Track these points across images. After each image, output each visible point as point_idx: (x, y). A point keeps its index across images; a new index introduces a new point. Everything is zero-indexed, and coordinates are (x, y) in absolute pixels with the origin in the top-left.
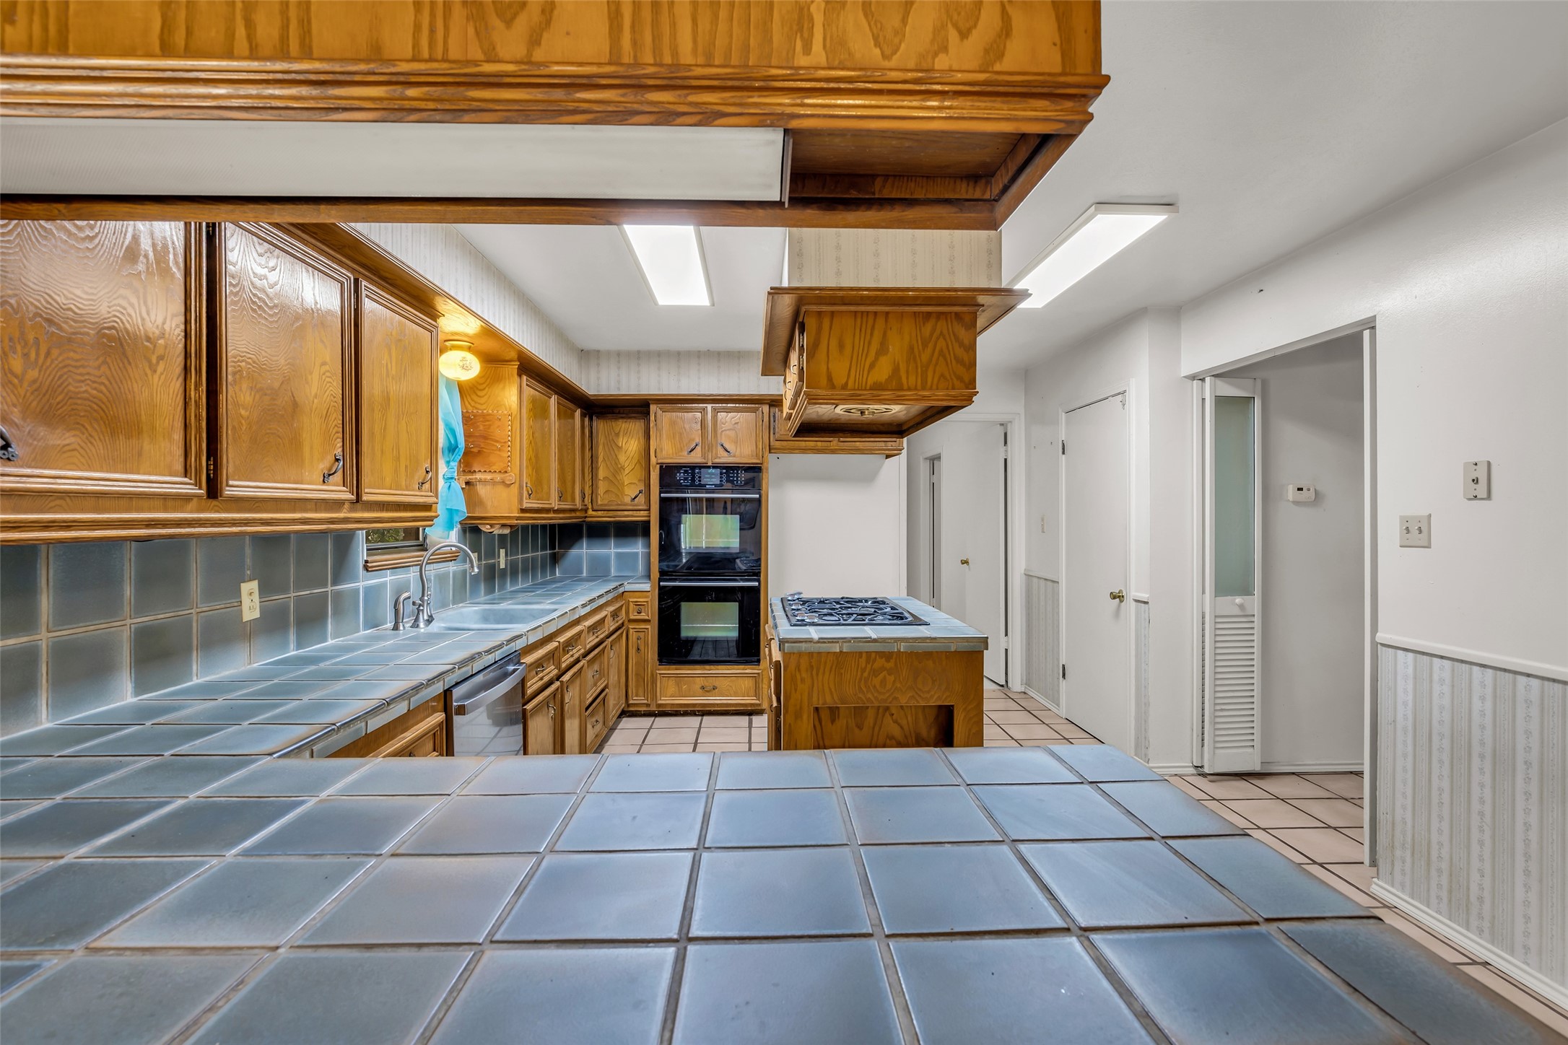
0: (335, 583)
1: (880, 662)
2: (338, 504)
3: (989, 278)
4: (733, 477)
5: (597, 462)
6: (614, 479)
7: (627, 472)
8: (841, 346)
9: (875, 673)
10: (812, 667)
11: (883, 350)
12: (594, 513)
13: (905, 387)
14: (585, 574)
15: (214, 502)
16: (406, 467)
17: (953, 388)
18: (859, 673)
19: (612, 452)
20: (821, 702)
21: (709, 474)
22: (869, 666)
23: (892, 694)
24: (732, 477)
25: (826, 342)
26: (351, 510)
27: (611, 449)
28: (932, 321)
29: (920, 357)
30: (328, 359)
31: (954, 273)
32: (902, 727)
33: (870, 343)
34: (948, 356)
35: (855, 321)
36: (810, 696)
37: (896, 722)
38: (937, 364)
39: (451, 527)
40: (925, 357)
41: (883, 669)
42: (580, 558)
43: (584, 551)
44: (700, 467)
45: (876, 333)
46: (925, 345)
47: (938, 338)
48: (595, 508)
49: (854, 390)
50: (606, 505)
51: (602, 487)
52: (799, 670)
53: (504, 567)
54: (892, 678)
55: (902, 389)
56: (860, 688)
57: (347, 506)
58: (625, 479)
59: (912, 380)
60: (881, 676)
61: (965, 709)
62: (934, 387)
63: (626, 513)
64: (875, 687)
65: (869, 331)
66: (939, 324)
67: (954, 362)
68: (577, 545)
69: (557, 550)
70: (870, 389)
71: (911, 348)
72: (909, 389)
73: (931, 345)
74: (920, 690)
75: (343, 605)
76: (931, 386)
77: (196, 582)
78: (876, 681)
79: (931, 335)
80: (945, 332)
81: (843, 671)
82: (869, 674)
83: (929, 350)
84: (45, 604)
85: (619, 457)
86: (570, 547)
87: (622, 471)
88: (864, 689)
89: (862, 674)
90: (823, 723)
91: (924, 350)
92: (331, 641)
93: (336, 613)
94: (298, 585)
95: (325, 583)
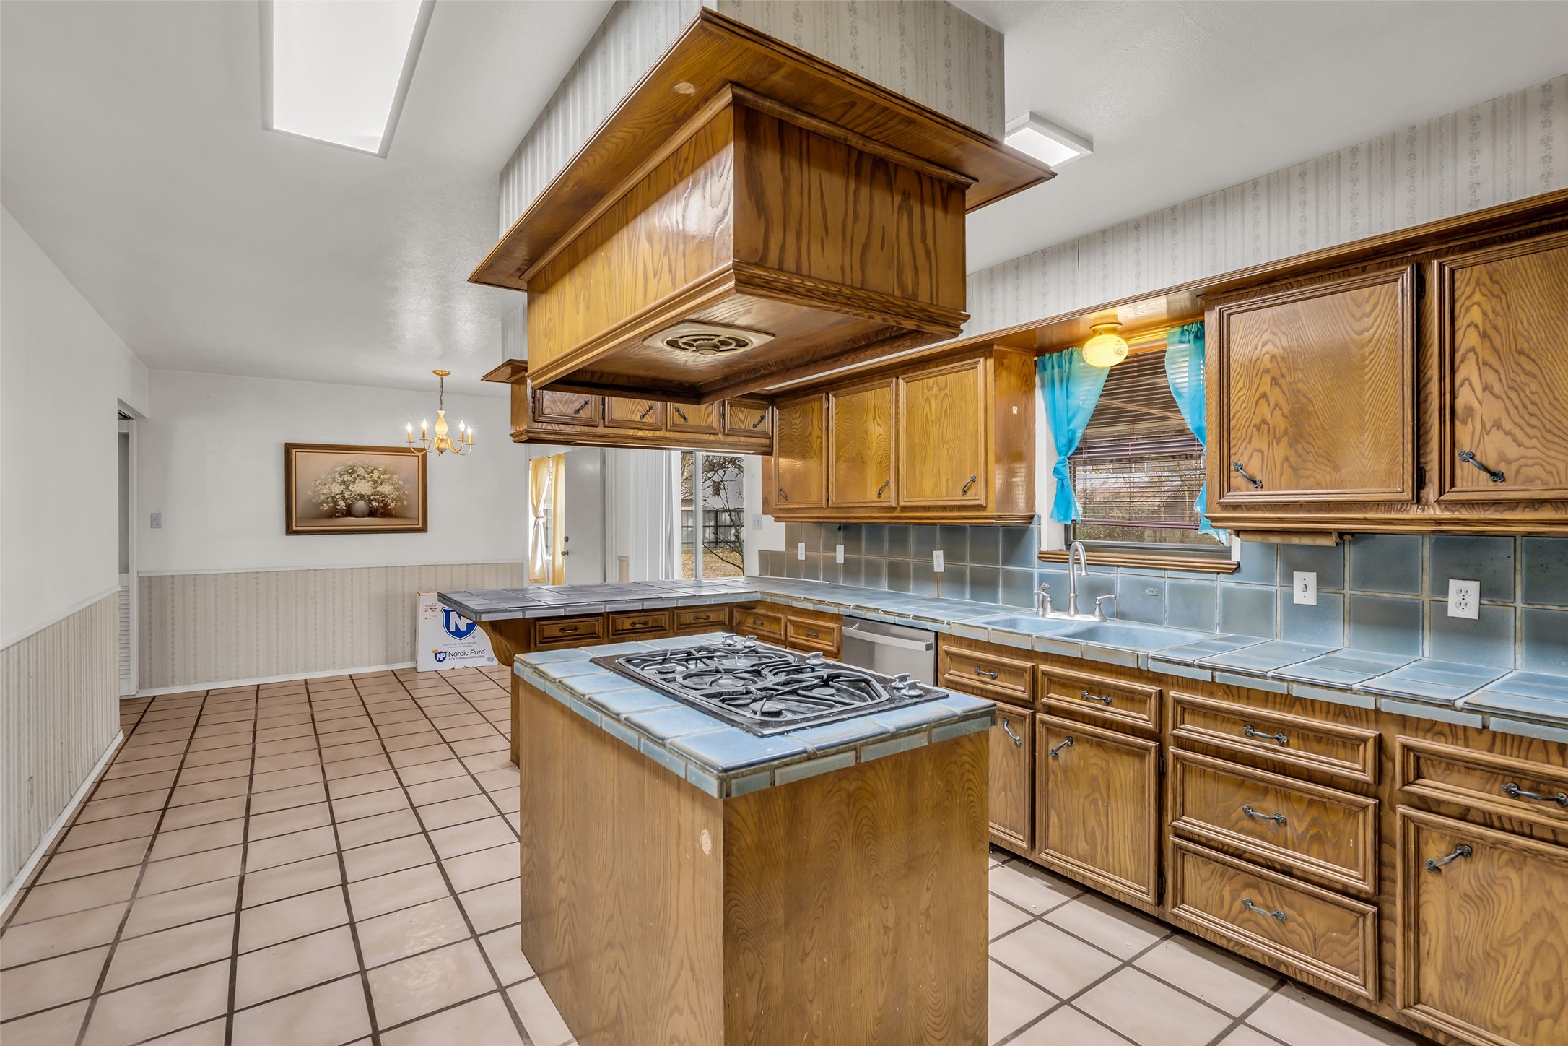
0: (1008, 562)
75: (1017, 584)
92: (1000, 604)
93: (1007, 585)
94: (973, 559)
95: (996, 562)
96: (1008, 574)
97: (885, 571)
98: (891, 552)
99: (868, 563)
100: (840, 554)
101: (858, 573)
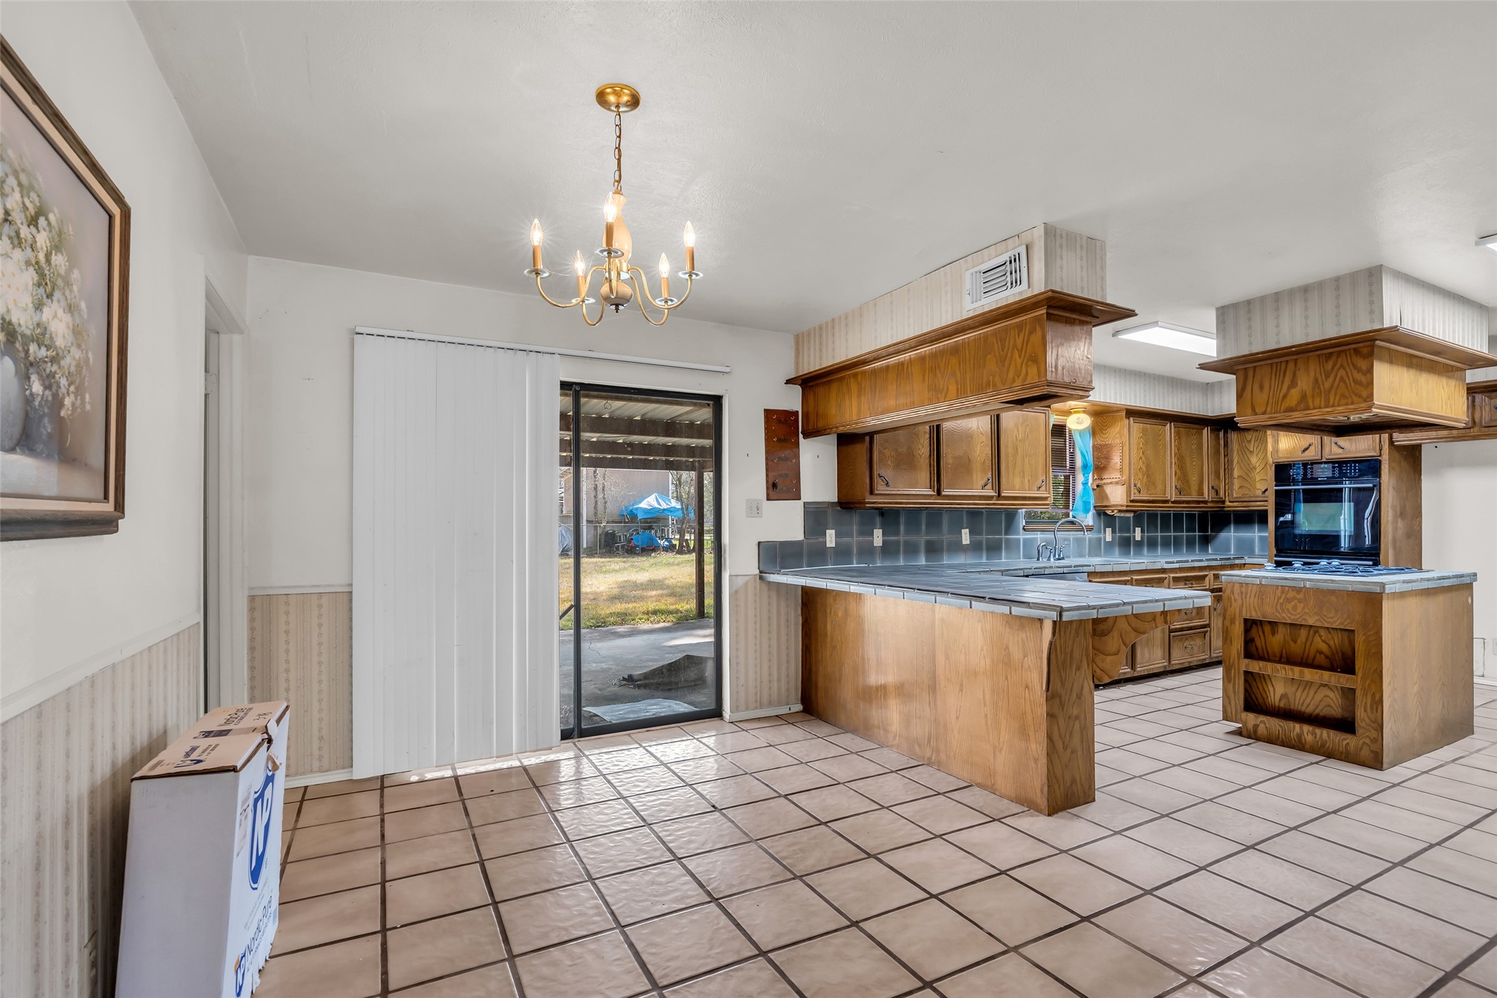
0: (1006, 534)
1: (1291, 594)
2: (991, 498)
3: (1372, 321)
4: (1347, 470)
5: (1232, 465)
6: (1246, 478)
7: (1258, 470)
8: (1261, 388)
9: (1289, 601)
10: (1242, 593)
11: (1293, 384)
12: (1230, 504)
13: (1311, 406)
14: (1232, 552)
15: (940, 497)
16: (1029, 480)
17: (1352, 403)
18: (1276, 599)
19: (1246, 458)
20: (1248, 615)
21: (1321, 468)
22: (1283, 596)
23: (1301, 616)
24: (1344, 470)
25: (1250, 388)
26: (997, 500)
27: (1243, 452)
28: (1334, 357)
29: (1323, 385)
30: (984, 440)
31: (1340, 324)
32: (1329, 646)
33: (1283, 382)
34: (1347, 380)
35: (1272, 369)
36: (1241, 611)
37: (1324, 641)
38: (1338, 387)
39: (1087, 511)
40: (1327, 385)
41: (1294, 598)
42: (1228, 541)
43: (1232, 534)
44: (1312, 464)
45: (1288, 374)
46: (1327, 376)
47: (1339, 370)
48: (1231, 500)
49: (1271, 413)
50: (1239, 498)
51: (1236, 484)
52: (1233, 594)
53: (1140, 539)
54: (1302, 605)
55: (1309, 409)
56: (1277, 609)
57: (995, 498)
58: (1256, 476)
59: (1317, 403)
60: (1293, 603)
61: (1364, 634)
62: (1336, 404)
63: (1258, 503)
64: (1288, 610)
65: (1282, 375)
66: (1340, 360)
67: (1352, 384)
68: (1226, 529)
69: (1209, 533)
70: (1284, 412)
71: (1316, 380)
72: (1314, 408)
73: (1332, 376)
74: (1325, 616)
75: (1012, 546)
76: (1333, 404)
77: (945, 527)
78: (1290, 606)
79: (1333, 368)
80: (1345, 364)
81: (1264, 597)
82: (1284, 600)
83: (1331, 379)
84: (902, 528)
85: (1251, 459)
86: (1220, 530)
87: (1254, 470)
88: (1280, 611)
89: (1278, 601)
90: (1266, 634)
91: (1326, 380)
92: (1003, 560)
93: (1007, 548)
94: (988, 534)
95: (1001, 534)
96: (1007, 541)
97: (923, 548)
98: (927, 533)
99: (907, 543)
100: (878, 538)
101: (898, 552)
